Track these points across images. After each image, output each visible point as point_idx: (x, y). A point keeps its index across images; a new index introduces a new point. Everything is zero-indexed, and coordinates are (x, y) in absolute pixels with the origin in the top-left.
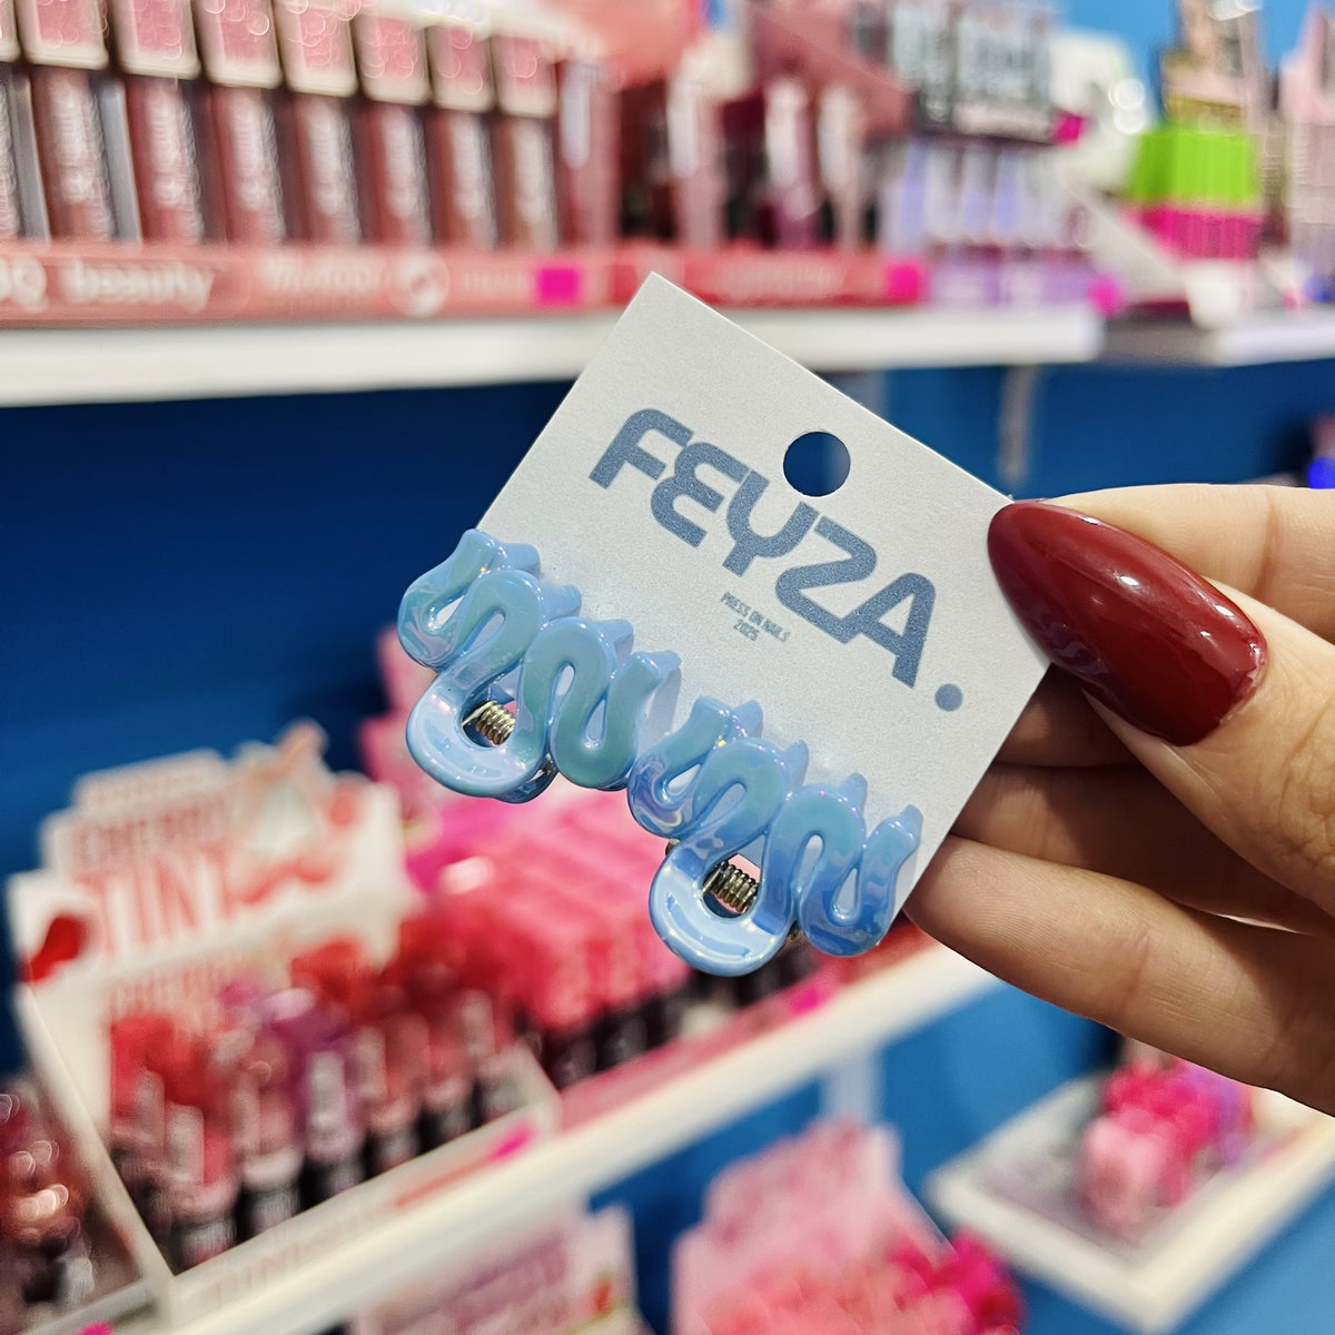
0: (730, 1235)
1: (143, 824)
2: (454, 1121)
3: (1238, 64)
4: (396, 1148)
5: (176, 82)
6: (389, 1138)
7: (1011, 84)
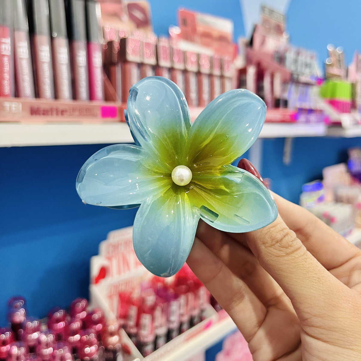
0: (228, 354)
1: (121, 244)
2: (196, 320)
3: (340, 66)
4: (185, 326)
5: (168, 69)
6: (184, 323)
7: (307, 71)
